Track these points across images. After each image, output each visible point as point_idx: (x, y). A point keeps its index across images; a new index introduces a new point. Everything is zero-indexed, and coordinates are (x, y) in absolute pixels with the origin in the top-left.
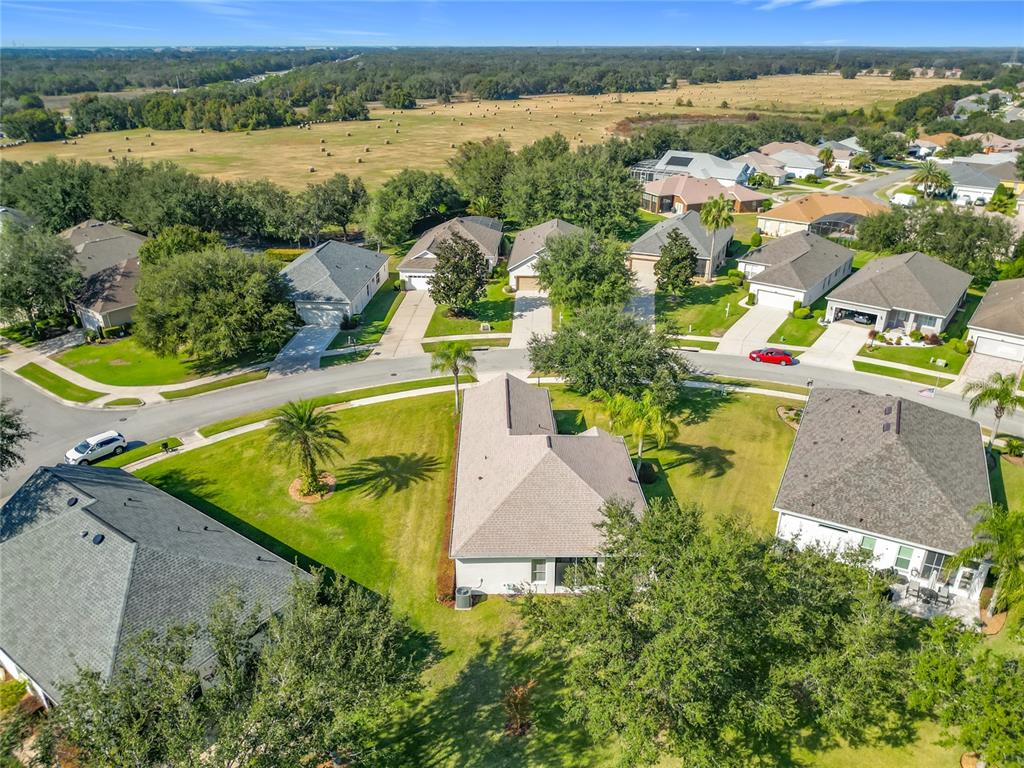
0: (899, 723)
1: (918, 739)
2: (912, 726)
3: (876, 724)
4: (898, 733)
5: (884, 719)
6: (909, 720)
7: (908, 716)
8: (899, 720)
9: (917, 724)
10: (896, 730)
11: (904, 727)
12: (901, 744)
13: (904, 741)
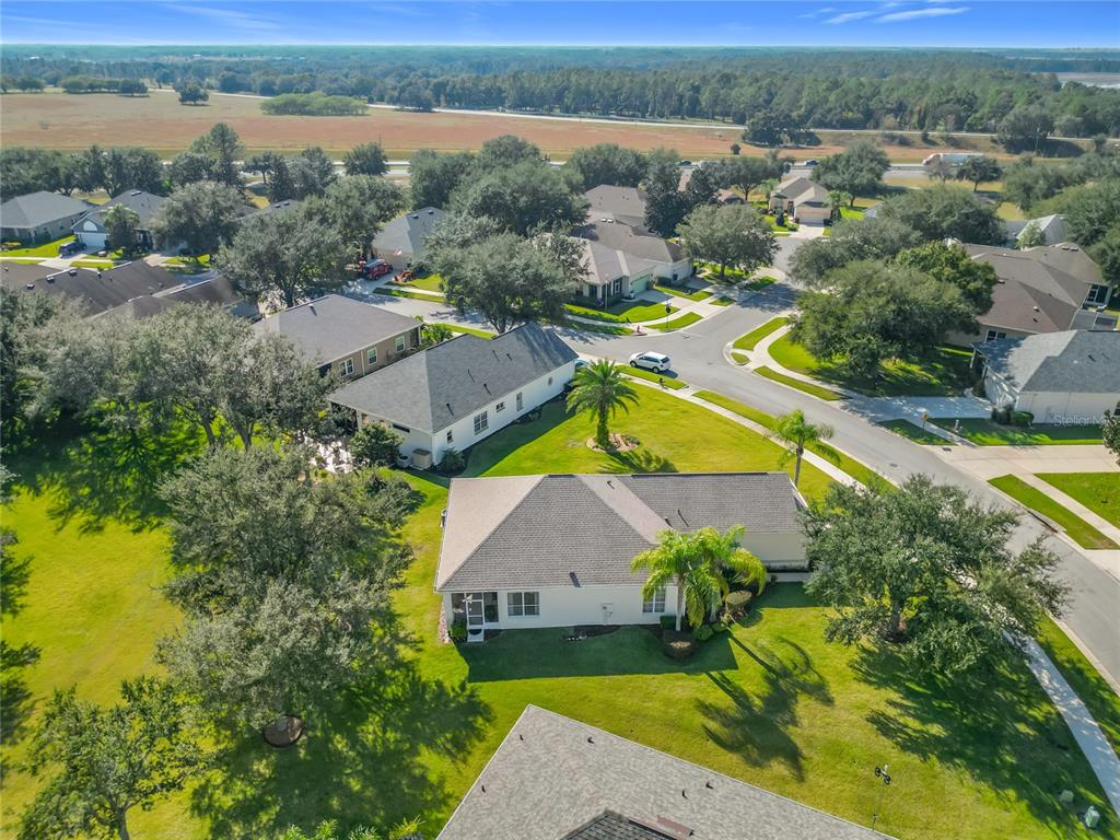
0: (217, 804)
1: (192, 817)
2: (208, 816)
3: (224, 782)
4: (206, 800)
5: (226, 791)
6: (216, 818)
7: (220, 817)
8: (220, 807)
9: (208, 822)
10: (210, 798)
11: (210, 807)
12: (193, 798)
13: (195, 801)
